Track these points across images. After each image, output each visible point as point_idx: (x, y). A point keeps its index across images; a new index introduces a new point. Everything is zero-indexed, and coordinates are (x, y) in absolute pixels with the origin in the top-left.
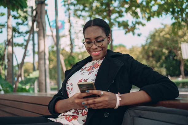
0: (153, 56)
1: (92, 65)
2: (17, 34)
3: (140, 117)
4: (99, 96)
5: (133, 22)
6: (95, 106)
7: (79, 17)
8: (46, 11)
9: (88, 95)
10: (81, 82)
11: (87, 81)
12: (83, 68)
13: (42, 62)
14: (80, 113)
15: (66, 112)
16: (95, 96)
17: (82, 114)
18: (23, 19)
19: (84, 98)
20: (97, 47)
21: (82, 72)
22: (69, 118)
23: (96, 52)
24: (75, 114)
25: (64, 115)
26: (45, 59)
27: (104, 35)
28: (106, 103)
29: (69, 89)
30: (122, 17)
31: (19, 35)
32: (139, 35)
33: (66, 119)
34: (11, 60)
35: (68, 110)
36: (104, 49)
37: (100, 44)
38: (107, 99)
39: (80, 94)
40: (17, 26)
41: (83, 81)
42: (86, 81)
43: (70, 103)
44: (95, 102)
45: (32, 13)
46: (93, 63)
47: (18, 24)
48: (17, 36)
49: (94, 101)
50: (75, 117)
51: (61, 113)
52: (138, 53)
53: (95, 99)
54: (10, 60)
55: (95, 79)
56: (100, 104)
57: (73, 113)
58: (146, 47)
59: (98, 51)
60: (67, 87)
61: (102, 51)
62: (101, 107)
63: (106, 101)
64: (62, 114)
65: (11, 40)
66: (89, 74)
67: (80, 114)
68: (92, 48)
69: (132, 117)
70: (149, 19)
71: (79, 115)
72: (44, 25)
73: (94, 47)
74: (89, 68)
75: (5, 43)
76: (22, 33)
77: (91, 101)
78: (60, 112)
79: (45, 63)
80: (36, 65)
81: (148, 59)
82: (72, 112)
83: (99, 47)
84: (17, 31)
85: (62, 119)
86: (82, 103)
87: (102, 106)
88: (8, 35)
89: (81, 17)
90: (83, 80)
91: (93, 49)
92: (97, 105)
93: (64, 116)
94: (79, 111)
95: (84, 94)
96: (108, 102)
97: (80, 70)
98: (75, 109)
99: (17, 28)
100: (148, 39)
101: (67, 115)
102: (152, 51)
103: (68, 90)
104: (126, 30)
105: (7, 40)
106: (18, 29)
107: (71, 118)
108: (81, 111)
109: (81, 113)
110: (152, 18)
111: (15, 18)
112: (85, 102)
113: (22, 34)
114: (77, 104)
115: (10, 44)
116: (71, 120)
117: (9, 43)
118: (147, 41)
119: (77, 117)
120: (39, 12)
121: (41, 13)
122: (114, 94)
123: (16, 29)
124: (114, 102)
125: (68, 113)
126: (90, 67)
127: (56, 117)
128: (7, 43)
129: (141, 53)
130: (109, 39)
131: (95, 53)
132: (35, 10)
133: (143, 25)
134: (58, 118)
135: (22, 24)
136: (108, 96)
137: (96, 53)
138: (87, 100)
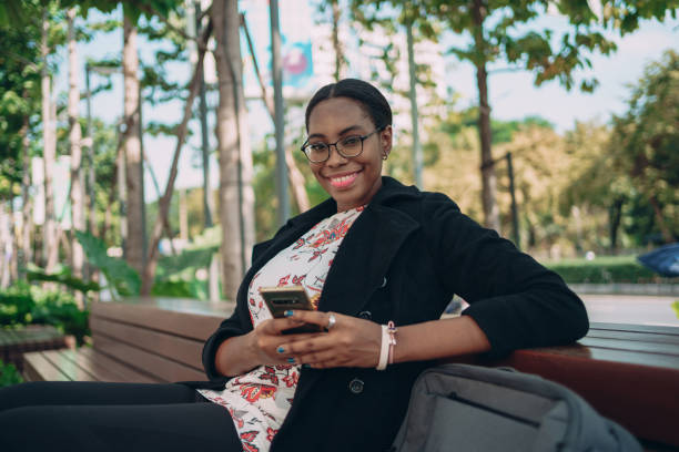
0: (658, 163)
1: (330, 227)
2: (159, 93)
3: (453, 397)
4: (326, 330)
5: (566, 37)
6: (314, 358)
7: (369, 24)
8: (242, 18)
9: (294, 325)
10: (286, 283)
11: (302, 282)
12: (305, 237)
13: (231, 194)
14: (280, 377)
15: (245, 373)
16: (314, 329)
17: (287, 382)
18: (179, 39)
19: (285, 333)
20: (346, 161)
21: (296, 252)
22: (250, 390)
23: (340, 176)
24: (268, 382)
25: (239, 384)
26: (240, 184)
27: (367, 126)
28: (345, 351)
29: (254, 305)
30: (530, 20)
31: (168, 94)
32: (587, 88)
33: (243, 394)
34: (137, 183)
35: (249, 368)
36: (368, 167)
37: (354, 152)
38: (347, 338)
39: (271, 323)
40: (160, 63)
41: (290, 281)
42: (299, 283)
43: (249, 348)
44: (314, 348)
45: (198, 23)
46: (335, 220)
47: (163, 56)
48: (161, 100)
49: (311, 345)
50: (267, 391)
51: (232, 378)
52: (596, 151)
53: (314, 337)
54: (135, 186)
55: (325, 276)
56: (328, 354)
57: (261, 377)
58: (631, 128)
59: (349, 174)
60: (250, 297)
61: (361, 174)
62: (332, 364)
63: (346, 345)
64: (233, 381)
65: (136, 118)
66: (311, 259)
67: (281, 382)
68: (328, 163)
69: (431, 396)
70: (629, 24)
71: (277, 384)
72: (236, 65)
73: (335, 159)
74: (322, 236)
75: (118, 128)
76: (174, 86)
77: (301, 343)
78: (230, 374)
79: (241, 199)
80: (213, 204)
81: (636, 173)
82: (259, 374)
83: (351, 159)
84: (158, 79)
85: (234, 394)
86: (278, 349)
87: (333, 359)
88: (126, 100)
89: (377, 27)
90: (292, 277)
91: (331, 167)
92: (320, 356)
93: (238, 387)
94: (277, 372)
95: (282, 324)
96: (351, 348)
97: (295, 244)
98: (267, 368)
99: (157, 70)
100: (639, 93)
101: (246, 384)
102: (656, 143)
103: (251, 307)
104: (541, 69)
105: (125, 117)
106: (164, 73)
107: (257, 391)
108: (284, 371)
109: (284, 380)
110: (641, 21)
111: (154, 36)
112: (285, 347)
113: (175, 91)
114: (265, 349)
115: (134, 129)
116: (257, 398)
117: (131, 126)
118: (634, 104)
119: (274, 389)
120: (218, 20)
121: (225, 24)
122: (376, 325)
123: (156, 76)
124: (372, 349)
125: (249, 378)
126: (325, 232)
127: (220, 388)
128: (123, 128)
129: (610, 148)
130: (386, 143)
131: (339, 180)
132: (209, 12)
133: (607, 48)
134: (225, 391)
135: (173, 57)
136: (351, 329)
137: (343, 179)
138: (293, 341)
